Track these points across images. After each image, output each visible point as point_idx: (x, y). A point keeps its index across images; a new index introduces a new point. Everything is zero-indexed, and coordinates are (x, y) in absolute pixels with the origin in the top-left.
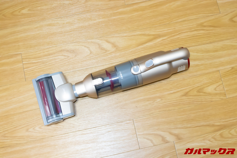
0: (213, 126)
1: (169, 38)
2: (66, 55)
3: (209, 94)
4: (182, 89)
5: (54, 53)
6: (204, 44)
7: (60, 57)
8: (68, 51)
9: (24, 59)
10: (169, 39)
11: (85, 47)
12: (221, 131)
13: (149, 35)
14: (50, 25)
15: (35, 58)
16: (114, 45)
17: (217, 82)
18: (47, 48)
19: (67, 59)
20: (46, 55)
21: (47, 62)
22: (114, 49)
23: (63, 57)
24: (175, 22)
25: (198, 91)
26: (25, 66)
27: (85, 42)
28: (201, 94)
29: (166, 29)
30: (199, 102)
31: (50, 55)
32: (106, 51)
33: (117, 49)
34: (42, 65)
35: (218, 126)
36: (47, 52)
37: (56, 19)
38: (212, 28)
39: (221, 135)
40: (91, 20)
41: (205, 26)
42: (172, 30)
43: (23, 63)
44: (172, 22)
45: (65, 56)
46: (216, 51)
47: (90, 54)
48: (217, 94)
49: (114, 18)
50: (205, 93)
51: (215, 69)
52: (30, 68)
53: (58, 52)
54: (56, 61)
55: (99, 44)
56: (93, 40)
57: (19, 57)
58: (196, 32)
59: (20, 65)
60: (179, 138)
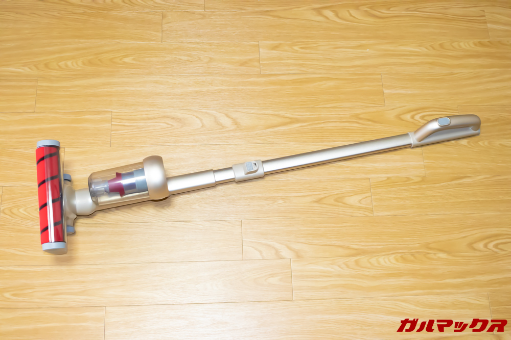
0: (348, 248)
1: (309, 125)
2: (170, 123)
3: (351, 206)
4: (314, 193)
5: (155, 118)
7: (162, 124)
8: (173, 118)
9: (114, 118)
10: (309, 127)
11: (197, 117)
12: (358, 258)
13: (284, 117)
14: (156, 82)
15: (128, 120)
16: (235, 122)
17: (364, 193)
18: (147, 111)
19: (170, 129)
20: (143, 119)
21: (143, 128)
22: (234, 127)
23: (165, 125)
24: (321, 106)
25: (336, 200)
26: (113, 128)
27: (197, 111)
28: (340, 204)
29: (308, 114)
30: (334, 213)
31: (149, 119)
32: (223, 127)
33: (238, 127)
34: (135, 130)
35: (356, 249)
36: (146, 115)
38: (370, 123)
39: (357, 262)
40: (212, 86)
41: (361, 119)
42: (315, 116)
43: (112, 123)
44: (317, 105)
45: (168, 124)
47: (202, 127)
48: (360, 208)
49: (242, 87)
50: (344, 203)
51: (364, 176)
52: (120, 132)
53: (160, 117)
54: (155, 128)
55: (215, 117)
56: (208, 111)
57: (108, 116)
58: (347, 124)
59: (108, 125)
60: (298, 256)
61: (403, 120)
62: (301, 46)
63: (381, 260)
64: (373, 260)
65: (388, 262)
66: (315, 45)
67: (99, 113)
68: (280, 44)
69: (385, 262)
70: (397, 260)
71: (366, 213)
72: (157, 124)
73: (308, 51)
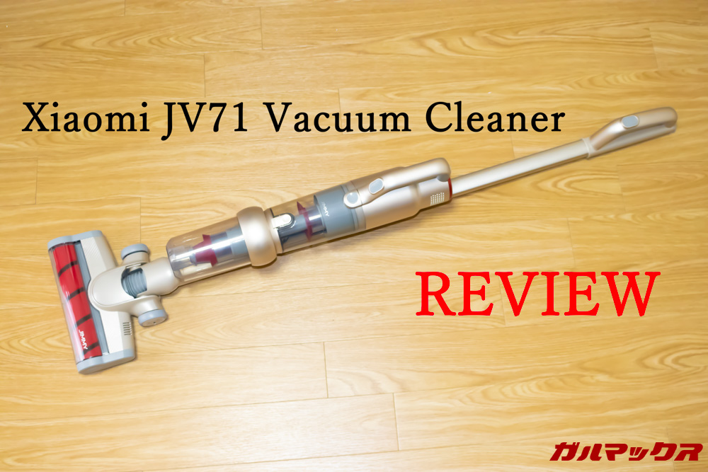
0: (472, 374)
2: (220, 210)
5: (199, 205)
6: (477, 223)
8: (225, 204)
9: (143, 208)
11: (257, 200)
12: (486, 387)
14: (199, 154)
15: (164, 209)
18: (188, 195)
20: (184, 207)
26: (143, 221)
27: (257, 192)
31: (191, 206)
36: (186, 200)
37: (213, 145)
39: (485, 394)
40: (276, 154)
43: (142, 214)
46: (498, 238)
49: (318, 155)
52: (152, 226)
53: (206, 203)
54: (201, 218)
57: (136, 204)
59: (135, 218)
60: (404, 388)
61: (541, 190)
62: (397, 92)
63: (518, 388)
64: (507, 390)
65: (527, 390)
66: (416, 90)
67: (123, 201)
68: (368, 91)
69: (524, 392)
70: (540, 388)
71: (496, 324)
72: (202, 212)
73: (407, 99)
